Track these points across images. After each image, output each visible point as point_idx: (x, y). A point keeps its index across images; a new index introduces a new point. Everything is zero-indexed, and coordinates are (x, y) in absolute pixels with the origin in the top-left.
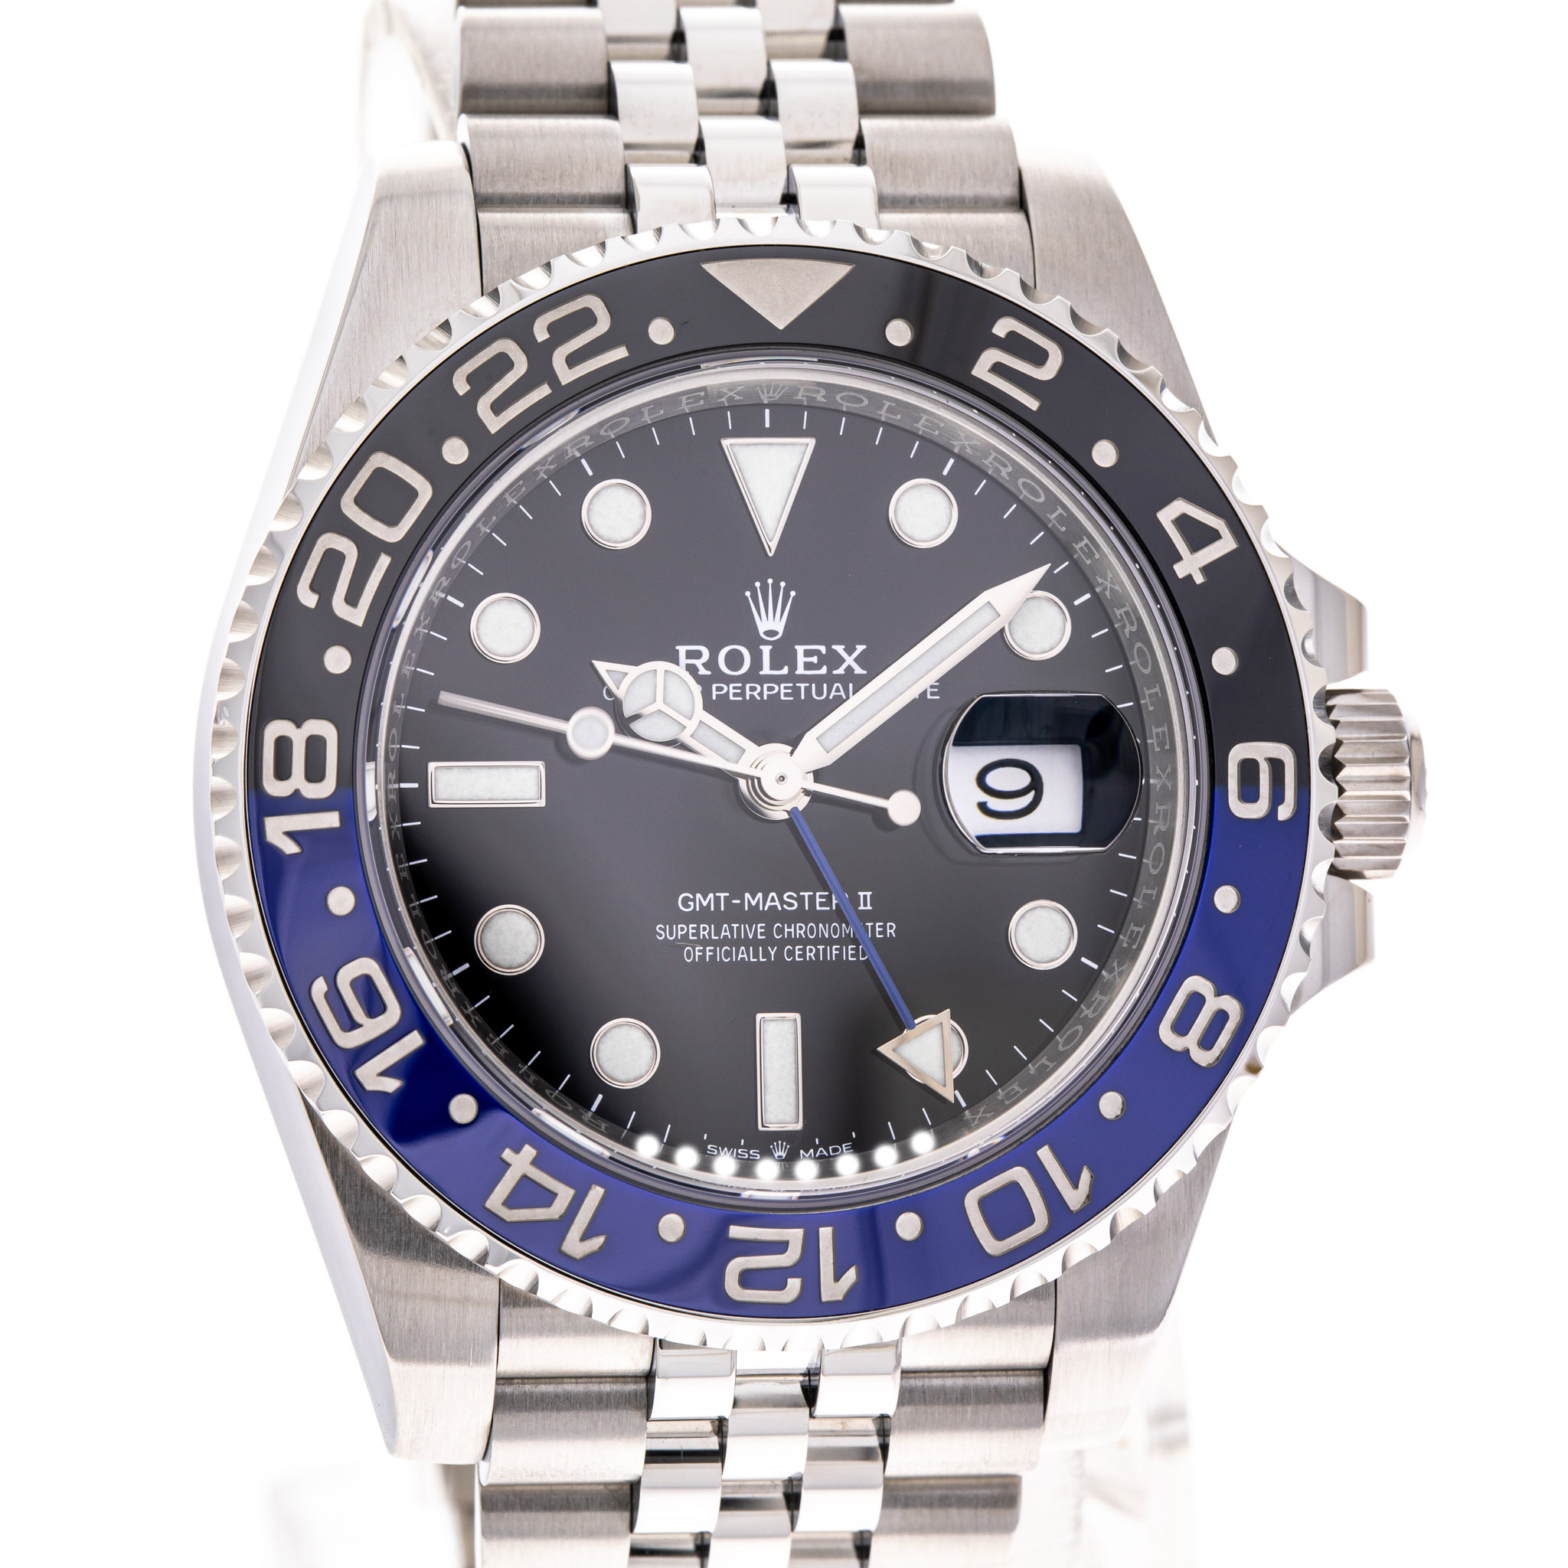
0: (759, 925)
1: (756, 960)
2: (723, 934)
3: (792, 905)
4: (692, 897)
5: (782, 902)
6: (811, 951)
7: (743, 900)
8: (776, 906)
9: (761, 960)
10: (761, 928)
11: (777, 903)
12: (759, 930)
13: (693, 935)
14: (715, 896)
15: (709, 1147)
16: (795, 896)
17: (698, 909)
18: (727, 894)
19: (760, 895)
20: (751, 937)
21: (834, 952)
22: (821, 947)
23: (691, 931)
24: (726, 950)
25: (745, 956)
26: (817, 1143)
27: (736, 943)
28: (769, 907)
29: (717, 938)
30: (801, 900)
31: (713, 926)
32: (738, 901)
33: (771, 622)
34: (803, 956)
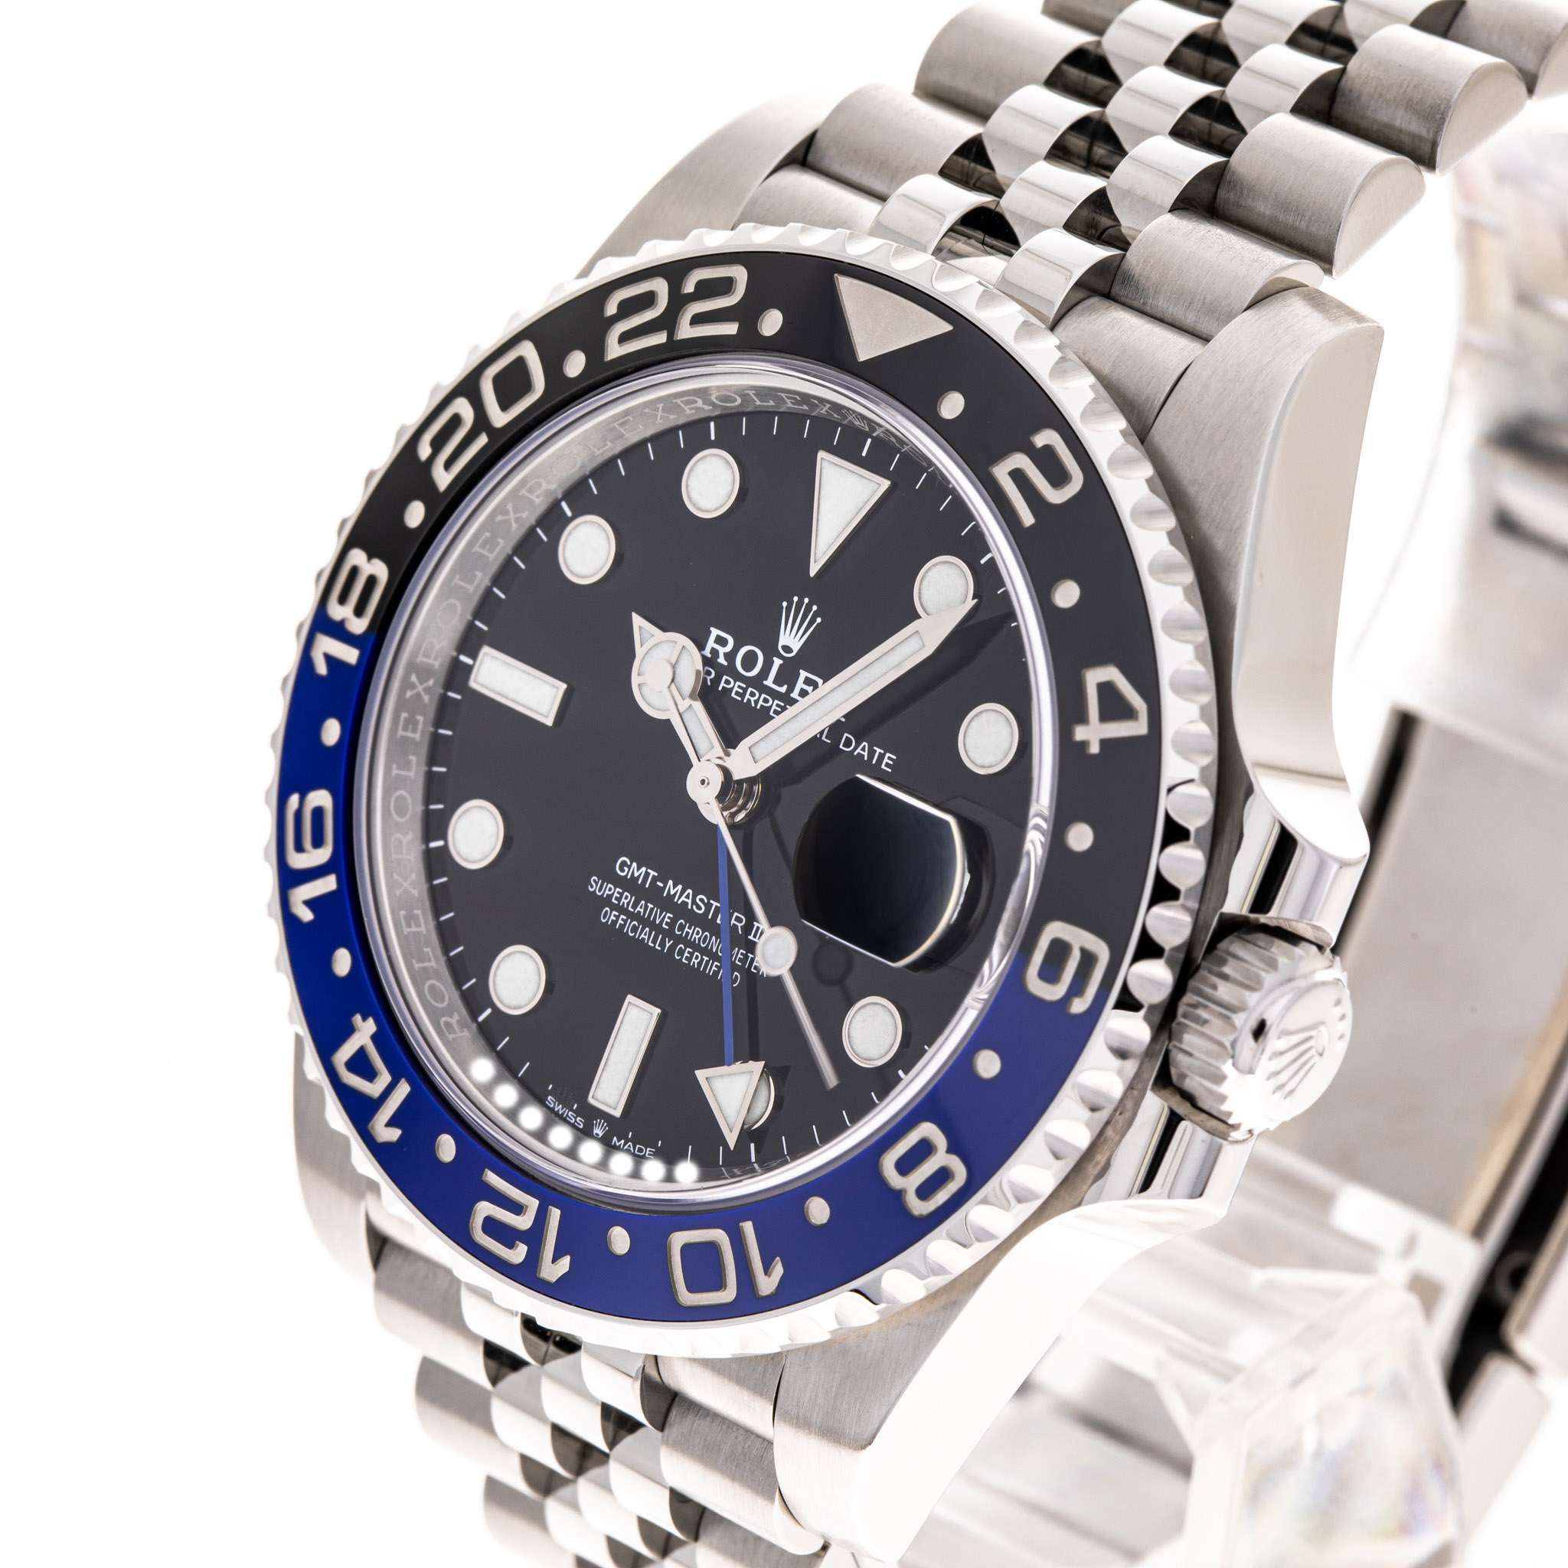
0: (668, 915)
1: (653, 945)
2: (638, 909)
3: (700, 908)
4: (629, 863)
5: (694, 902)
6: (697, 958)
7: (665, 885)
8: (688, 903)
9: (657, 947)
10: (669, 918)
11: (689, 901)
12: (666, 920)
13: (616, 899)
14: (646, 871)
15: (550, 1097)
16: (706, 901)
17: (629, 877)
18: (656, 874)
19: (680, 887)
20: (657, 922)
21: (714, 968)
22: (706, 958)
23: (616, 895)
24: (634, 925)
25: (646, 937)
26: (630, 1136)
27: (645, 922)
28: (683, 901)
29: (632, 910)
30: (708, 906)
31: (634, 898)
32: (661, 885)
33: (792, 639)
34: (689, 959)
